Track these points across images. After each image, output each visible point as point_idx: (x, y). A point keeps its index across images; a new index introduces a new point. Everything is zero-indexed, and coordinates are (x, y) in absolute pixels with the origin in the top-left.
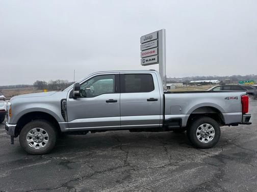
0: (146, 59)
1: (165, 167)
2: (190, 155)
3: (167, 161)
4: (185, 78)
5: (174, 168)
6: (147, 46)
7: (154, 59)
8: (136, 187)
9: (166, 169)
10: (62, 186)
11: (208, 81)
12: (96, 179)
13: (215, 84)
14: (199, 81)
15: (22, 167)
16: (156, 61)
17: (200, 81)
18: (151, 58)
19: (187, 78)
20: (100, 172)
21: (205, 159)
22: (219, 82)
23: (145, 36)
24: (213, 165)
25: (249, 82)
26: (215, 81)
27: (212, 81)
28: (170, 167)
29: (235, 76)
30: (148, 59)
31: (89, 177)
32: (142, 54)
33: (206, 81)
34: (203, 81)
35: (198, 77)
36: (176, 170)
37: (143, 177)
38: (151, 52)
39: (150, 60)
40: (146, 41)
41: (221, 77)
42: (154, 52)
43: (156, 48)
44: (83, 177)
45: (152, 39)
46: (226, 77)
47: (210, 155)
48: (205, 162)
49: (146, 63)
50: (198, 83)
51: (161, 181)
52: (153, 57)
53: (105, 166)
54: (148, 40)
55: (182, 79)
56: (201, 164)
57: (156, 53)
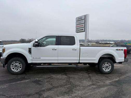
0: (78, 29)
1: (90, 86)
2: (103, 80)
3: (91, 83)
4: (97, 40)
5: (95, 86)
7: (83, 29)
8: (76, 96)
9: (91, 87)
10: (36, 94)
11: (109, 42)
12: (54, 91)
13: (112, 44)
15: (15, 83)
16: (84, 30)
17: (105, 42)
18: (81, 29)
19: (98, 40)
20: (56, 87)
21: (111, 82)
22: (114, 43)
23: (78, 17)
24: (115, 86)
25: (129, 43)
26: (112, 42)
27: (111, 42)
28: (93, 86)
29: (122, 40)
30: (79, 29)
31: (50, 89)
32: (77, 27)
33: (108, 42)
34: (106, 42)
35: (103, 40)
36: (96, 88)
37: (79, 91)
38: (81, 26)
39: (80, 30)
41: (115, 41)
42: (83, 26)
43: (84, 24)
44: (47, 90)
45: (82, 19)
46: (118, 41)
47: (113, 81)
48: (111, 84)
50: (103, 43)
51: (89, 94)
52: (82, 29)
53: (58, 84)
54: (80, 20)
55: (95, 40)
56: (109, 85)
57: (84, 26)
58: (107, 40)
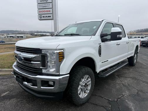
0: (43, 15)
6: (43, 6)
7: (50, 17)
11: (45, 34)
14: (40, 34)
16: (51, 18)
18: (47, 15)
26: (48, 34)
30: (45, 15)
32: (39, 12)
33: (43, 34)
34: (42, 34)
39: (46, 17)
40: (42, 2)
42: (49, 11)
43: (51, 9)
45: (47, 2)
49: (43, 18)
52: (49, 15)
54: (44, 2)
55: (28, 32)
57: (51, 12)
58: (42, 31)
